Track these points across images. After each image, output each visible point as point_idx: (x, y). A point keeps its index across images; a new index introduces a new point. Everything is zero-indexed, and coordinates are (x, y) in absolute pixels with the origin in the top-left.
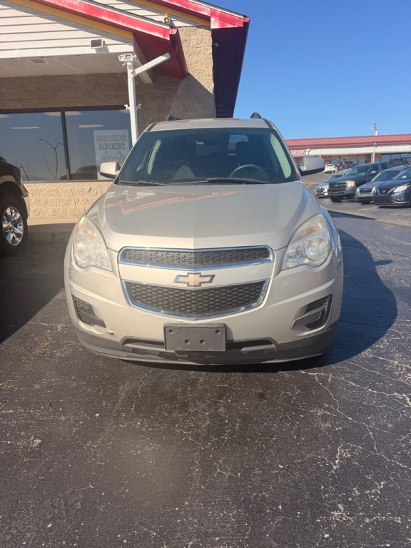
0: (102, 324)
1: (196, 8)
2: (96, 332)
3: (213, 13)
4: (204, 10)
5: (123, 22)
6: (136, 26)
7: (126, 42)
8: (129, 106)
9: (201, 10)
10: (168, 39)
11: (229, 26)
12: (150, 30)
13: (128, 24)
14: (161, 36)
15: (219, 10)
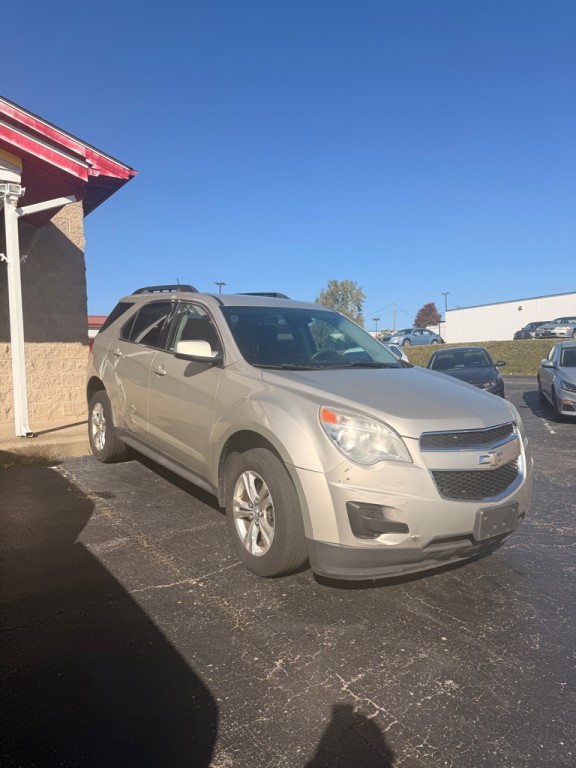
0: (402, 528)
1: (66, 143)
2: (390, 543)
3: (89, 155)
4: (76, 147)
5: (18, 142)
6: (38, 153)
7: (11, 167)
8: (6, 255)
9: (72, 146)
10: (86, 180)
11: (111, 175)
12: (59, 162)
13: (26, 147)
14: (76, 175)
15: (97, 154)
